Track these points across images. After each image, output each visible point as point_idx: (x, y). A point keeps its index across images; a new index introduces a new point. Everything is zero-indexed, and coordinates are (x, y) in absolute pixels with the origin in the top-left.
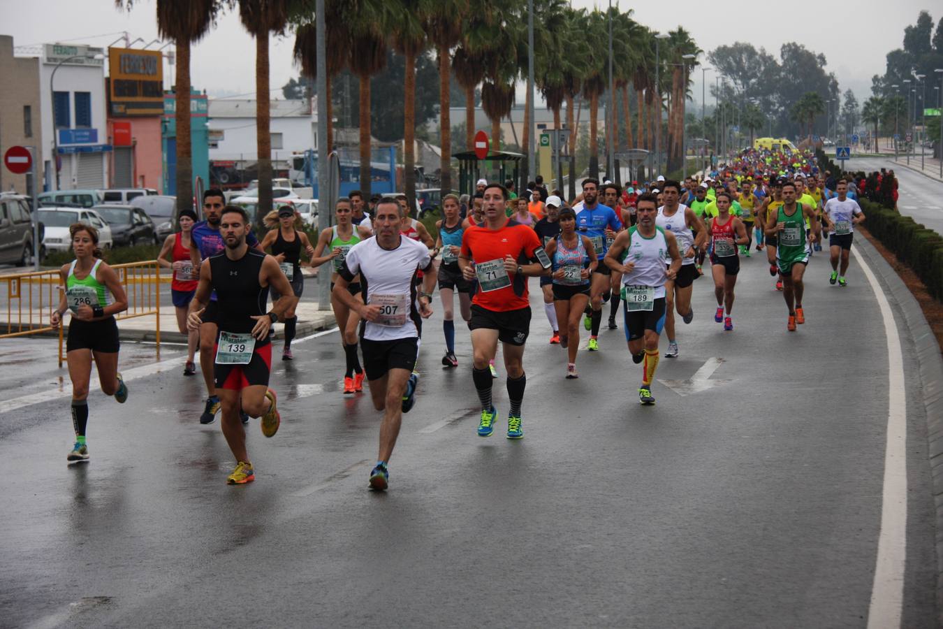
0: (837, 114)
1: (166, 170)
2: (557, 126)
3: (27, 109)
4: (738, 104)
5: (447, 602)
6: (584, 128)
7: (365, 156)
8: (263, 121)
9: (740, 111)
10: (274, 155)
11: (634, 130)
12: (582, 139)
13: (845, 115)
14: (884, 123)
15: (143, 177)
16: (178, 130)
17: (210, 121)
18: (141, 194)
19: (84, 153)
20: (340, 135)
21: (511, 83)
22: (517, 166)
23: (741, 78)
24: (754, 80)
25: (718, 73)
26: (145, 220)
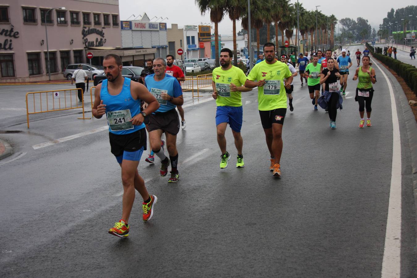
0: (371, 34)
1: (212, 53)
3: (181, 40)
6: (309, 40)
7: (258, 48)
8: (235, 41)
9: (347, 34)
10: (237, 49)
12: (309, 42)
13: (373, 34)
14: (383, 36)
15: (207, 55)
16: (215, 43)
17: (222, 42)
18: (206, 59)
19: (194, 50)
20: (252, 44)
21: (292, 29)
22: (295, 48)
23: (347, 26)
24: (350, 27)
25: (342, 25)
26: (208, 65)
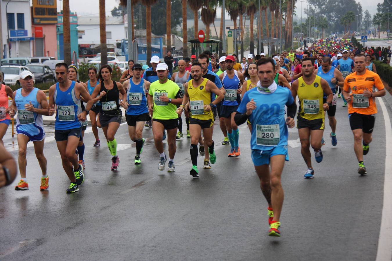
0: (361, 21)
1: (59, 49)
2: (235, 28)
4: (317, 17)
5: (189, 240)
6: (247, 29)
7: (149, 42)
8: (103, 26)
9: (318, 20)
10: (108, 41)
11: (270, 29)
13: (365, 21)
14: (383, 25)
15: (48, 52)
16: (64, 30)
17: (78, 26)
18: (48, 59)
19: (22, 41)
20: (138, 33)
21: (214, 8)
22: (217, 46)
23: (318, 5)
24: (324, 6)
25: (308, 3)
26: (50, 71)
